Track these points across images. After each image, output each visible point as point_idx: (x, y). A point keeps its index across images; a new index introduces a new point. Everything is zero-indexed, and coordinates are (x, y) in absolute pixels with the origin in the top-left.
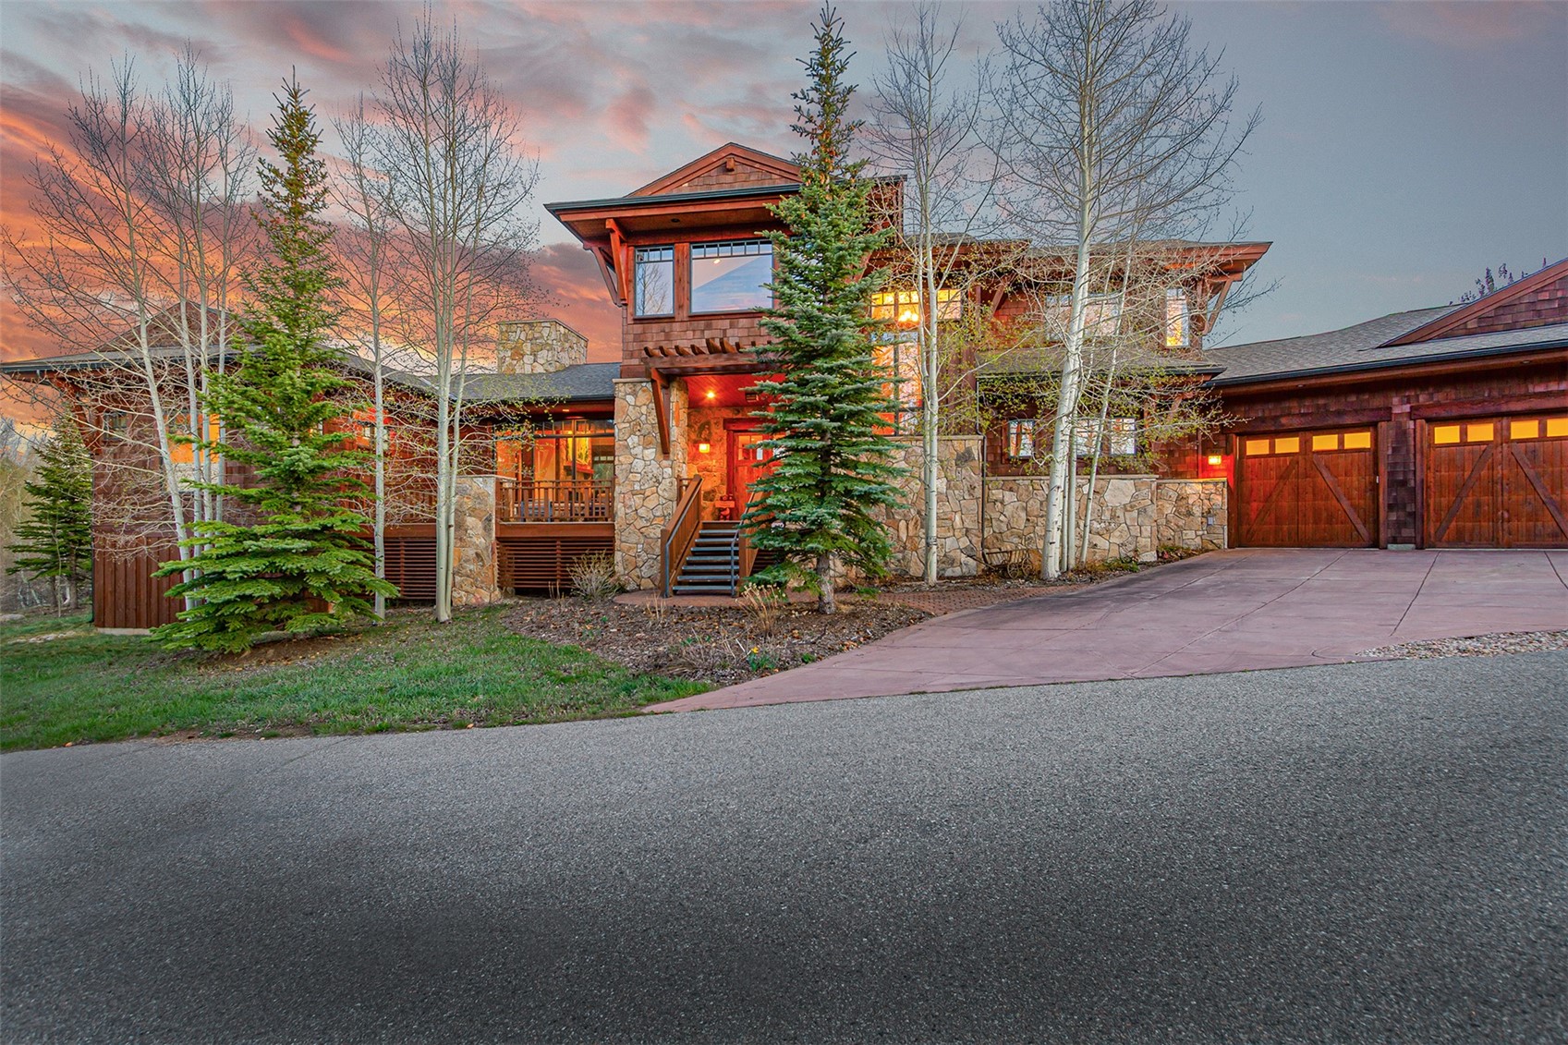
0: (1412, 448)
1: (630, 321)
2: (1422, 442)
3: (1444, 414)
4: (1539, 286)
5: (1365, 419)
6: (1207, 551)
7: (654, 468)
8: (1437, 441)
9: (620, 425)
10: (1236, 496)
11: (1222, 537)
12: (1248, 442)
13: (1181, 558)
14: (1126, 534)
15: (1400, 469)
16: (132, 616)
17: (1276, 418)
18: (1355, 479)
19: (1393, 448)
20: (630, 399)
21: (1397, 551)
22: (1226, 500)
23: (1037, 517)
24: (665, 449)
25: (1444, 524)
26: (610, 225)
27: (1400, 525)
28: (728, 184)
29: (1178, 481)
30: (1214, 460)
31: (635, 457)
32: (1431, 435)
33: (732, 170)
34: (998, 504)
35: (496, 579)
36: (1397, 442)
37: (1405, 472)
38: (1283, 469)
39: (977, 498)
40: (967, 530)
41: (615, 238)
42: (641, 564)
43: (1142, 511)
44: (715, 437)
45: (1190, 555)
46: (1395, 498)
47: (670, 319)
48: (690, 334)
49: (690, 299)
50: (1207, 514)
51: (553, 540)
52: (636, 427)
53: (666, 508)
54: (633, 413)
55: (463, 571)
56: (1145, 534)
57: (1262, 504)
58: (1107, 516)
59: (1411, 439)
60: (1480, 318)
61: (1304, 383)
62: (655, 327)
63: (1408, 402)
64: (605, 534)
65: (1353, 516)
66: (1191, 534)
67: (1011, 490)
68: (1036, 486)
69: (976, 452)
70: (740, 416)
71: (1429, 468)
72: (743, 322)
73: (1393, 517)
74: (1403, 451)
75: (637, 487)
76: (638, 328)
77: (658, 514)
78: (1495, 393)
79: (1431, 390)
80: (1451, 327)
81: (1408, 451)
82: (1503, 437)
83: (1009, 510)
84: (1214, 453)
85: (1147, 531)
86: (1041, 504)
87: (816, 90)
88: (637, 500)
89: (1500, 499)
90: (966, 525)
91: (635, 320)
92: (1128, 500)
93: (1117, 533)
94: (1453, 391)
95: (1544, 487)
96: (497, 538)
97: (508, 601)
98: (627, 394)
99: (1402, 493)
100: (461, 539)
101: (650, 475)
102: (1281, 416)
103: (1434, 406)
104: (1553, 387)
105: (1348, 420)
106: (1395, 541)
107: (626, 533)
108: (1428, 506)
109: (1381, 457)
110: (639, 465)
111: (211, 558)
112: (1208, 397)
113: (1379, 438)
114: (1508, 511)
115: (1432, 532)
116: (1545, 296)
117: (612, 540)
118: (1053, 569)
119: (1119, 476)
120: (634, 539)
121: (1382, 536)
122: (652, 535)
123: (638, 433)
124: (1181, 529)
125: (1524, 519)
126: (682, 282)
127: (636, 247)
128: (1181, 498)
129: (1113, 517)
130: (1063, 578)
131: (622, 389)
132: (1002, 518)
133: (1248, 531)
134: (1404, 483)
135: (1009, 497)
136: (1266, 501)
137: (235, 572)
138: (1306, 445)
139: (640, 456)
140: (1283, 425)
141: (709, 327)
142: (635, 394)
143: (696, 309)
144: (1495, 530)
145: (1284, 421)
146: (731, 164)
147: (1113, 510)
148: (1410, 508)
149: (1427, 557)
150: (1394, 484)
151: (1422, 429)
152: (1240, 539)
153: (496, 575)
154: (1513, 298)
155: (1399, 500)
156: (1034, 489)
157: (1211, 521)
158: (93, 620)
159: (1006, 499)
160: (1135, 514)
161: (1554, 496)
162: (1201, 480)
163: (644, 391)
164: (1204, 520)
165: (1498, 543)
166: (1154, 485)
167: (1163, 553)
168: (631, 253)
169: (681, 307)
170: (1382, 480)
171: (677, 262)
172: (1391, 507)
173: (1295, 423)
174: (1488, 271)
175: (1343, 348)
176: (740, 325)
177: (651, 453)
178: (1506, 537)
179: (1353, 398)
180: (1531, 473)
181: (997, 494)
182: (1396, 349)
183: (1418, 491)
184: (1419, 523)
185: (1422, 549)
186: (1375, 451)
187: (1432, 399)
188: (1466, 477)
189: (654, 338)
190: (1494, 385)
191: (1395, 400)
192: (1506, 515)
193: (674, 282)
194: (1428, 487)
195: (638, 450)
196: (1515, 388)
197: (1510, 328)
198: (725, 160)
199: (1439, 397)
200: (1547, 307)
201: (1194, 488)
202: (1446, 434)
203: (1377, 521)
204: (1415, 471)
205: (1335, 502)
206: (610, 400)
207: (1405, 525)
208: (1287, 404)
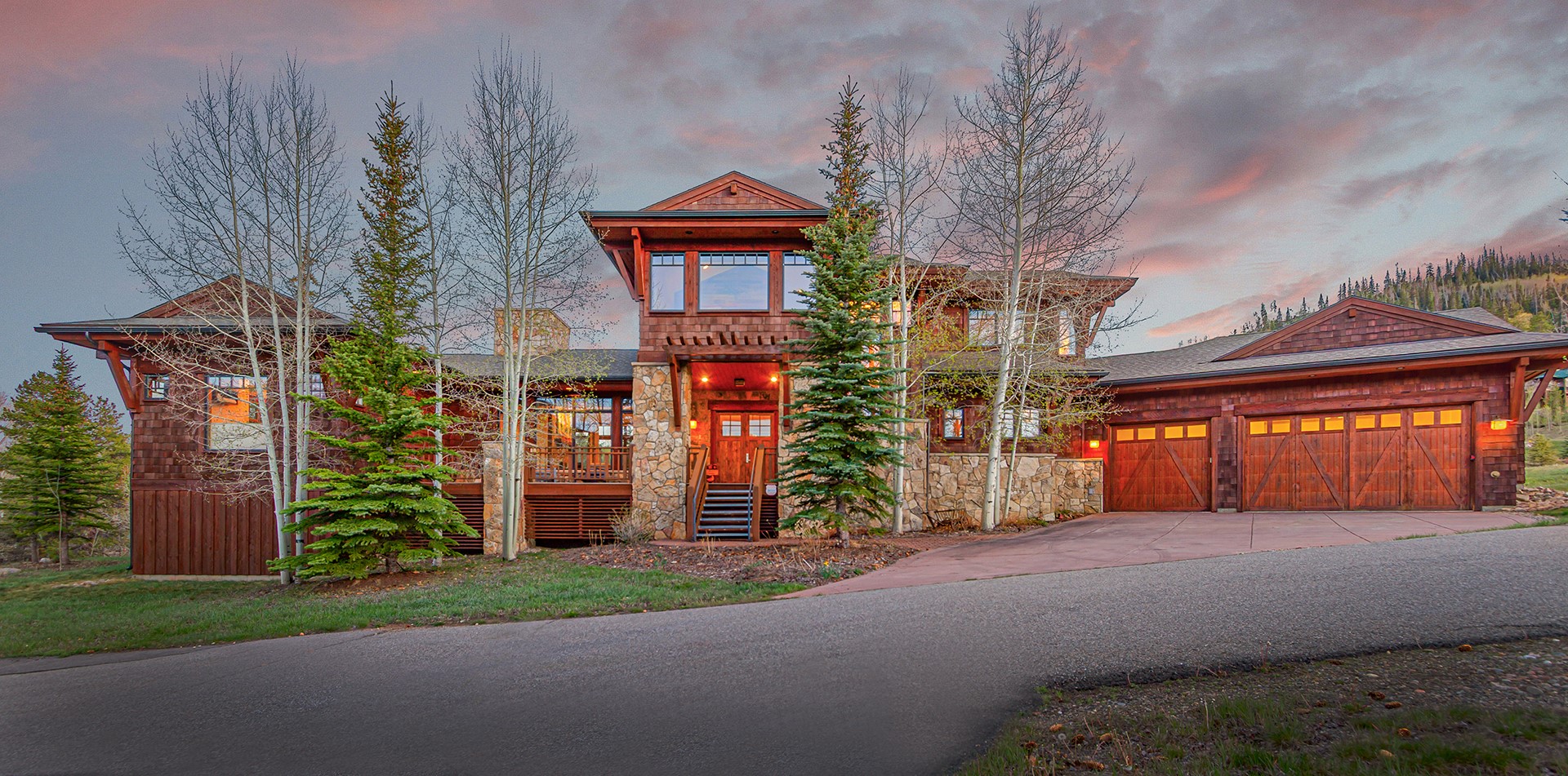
0: (1235, 437)
1: (646, 314)
2: (1242, 432)
3: (1257, 412)
4: (1321, 321)
5: (1203, 414)
6: (1089, 514)
7: (667, 438)
8: (1252, 432)
9: (637, 402)
10: (1109, 472)
11: (1099, 504)
12: (1118, 431)
13: (1074, 518)
14: (1032, 500)
15: (1227, 452)
16: (174, 564)
17: (1138, 413)
18: (1195, 460)
19: (1222, 437)
20: (647, 380)
21: (1225, 513)
22: (1102, 475)
23: (966, 485)
24: (677, 423)
25: (1256, 494)
26: (635, 232)
27: (1226, 494)
28: (730, 206)
29: (1068, 460)
30: (1094, 444)
31: (651, 429)
32: (1248, 427)
33: (735, 194)
34: (936, 475)
35: (524, 532)
36: (1225, 432)
37: (1230, 455)
38: (1143, 452)
39: (923, 469)
40: (915, 494)
41: (637, 243)
42: (655, 518)
43: (1045, 482)
44: (701, 415)
45: (1079, 516)
46: (1223, 475)
47: (681, 314)
48: (698, 327)
49: (698, 298)
50: (1088, 486)
51: (576, 498)
52: (651, 403)
53: (677, 472)
54: (649, 392)
55: (494, 525)
56: (1047, 499)
57: (1128, 479)
58: (1018, 485)
59: (1235, 430)
60: (1282, 342)
61: (1161, 386)
62: (668, 321)
63: (1233, 403)
64: (623, 493)
65: (1192, 486)
66: (1076, 501)
67: (946, 464)
68: (965, 461)
69: (922, 432)
70: (722, 398)
71: (1246, 452)
72: (743, 320)
73: (1222, 488)
74: (1229, 439)
75: (652, 454)
76: (653, 321)
77: (670, 477)
78: (1292, 398)
79: (1248, 394)
80: (1263, 348)
81: (1232, 439)
82: (1296, 429)
83: (944, 480)
84: (1094, 439)
85: (1048, 497)
86: (969, 475)
87: (839, 143)
88: (652, 465)
89: (1294, 475)
90: (915, 490)
91: (650, 313)
92: (1034, 473)
93: (1026, 499)
94: (1263, 396)
95: (1323, 467)
96: (525, 496)
97: (535, 551)
98: (644, 375)
99: (1228, 470)
100: (492, 497)
101: (664, 444)
102: (1143, 411)
103: (1251, 406)
104: (1330, 394)
105: (1191, 416)
106: (1222, 506)
107: (642, 492)
108: (1245, 480)
109: (1213, 444)
110: (654, 435)
111: (336, 498)
112: (1108, 392)
113: (1212, 430)
114: (1299, 483)
115: (1248, 500)
116: (1325, 328)
117: (629, 498)
118: (990, 524)
119: (1028, 454)
120: (649, 497)
121: (1214, 502)
122: (665, 494)
123: (653, 409)
124: (1069, 497)
125: (1309, 490)
126: (692, 284)
127: (652, 252)
128: (1069, 473)
129: (1023, 486)
130: (999, 527)
131: (640, 371)
132: (939, 486)
133: (1118, 500)
134: (1229, 463)
135: (944, 469)
136: (1131, 477)
137: (361, 510)
138: (1160, 434)
139: (655, 428)
140: (1145, 418)
141: (714, 322)
142: (651, 376)
143: (703, 307)
144: (1290, 499)
145: (1145, 415)
146: (734, 189)
147: (1023, 481)
148: (1233, 482)
149: (1246, 517)
150: (1223, 463)
151: (1242, 423)
152: (1112, 505)
153: (524, 529)
154: (1304, 329)
155: (1225, 476)
156: (963, 463)
157: (1091, 491)
158: (131, 568)
159: (942, 471)
160: (1039, 484)
161: (1329, 473)
162: (1084, 460)
163: (659, 374)
164: (1086, 490)
165: (1292, 507)
166: (1053, 462)
167: (1059, 515)
168: (647, 257)
169: (690, 304)
170: (1214, 460)
171: (687, 267)
172: (1220, 481)
173: (1153, 416)
174: (1263, 306)
175: (1187, 361)
176: (741, 322)
177: (664, 426)
178: (1297, 503)
179: (1194, 399)
180: (1314, 456)
181: (934, 467)
182: (1225, 363)
183: (1239, 469)
184: (1239, 493)
185: (1241, 512)
186: (1209, 439)
187: (1249, 401)
188: (1271, 459)
189: (667, 327)
190: (1291, 392)
191: (1224, 401)
192: (1298, 487)
193: (685, 283)
194: (1246, 466)
195: (653, 423)
196: (1304, 394)
197: (1301, 351)
198: (729, 185)
199: (1253, 400)
200: (1326, 336)
201: (1079, 466)
202: (1258, 427)
203: (1210, 492)
204: (1237, 454)
205: (1180, 477)
206: (629, 381)
207: (1229, 494)
208: (1147, 403)
